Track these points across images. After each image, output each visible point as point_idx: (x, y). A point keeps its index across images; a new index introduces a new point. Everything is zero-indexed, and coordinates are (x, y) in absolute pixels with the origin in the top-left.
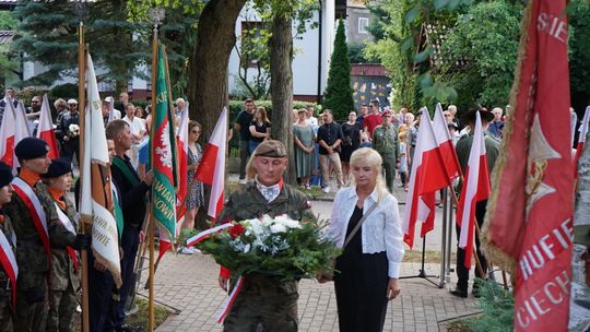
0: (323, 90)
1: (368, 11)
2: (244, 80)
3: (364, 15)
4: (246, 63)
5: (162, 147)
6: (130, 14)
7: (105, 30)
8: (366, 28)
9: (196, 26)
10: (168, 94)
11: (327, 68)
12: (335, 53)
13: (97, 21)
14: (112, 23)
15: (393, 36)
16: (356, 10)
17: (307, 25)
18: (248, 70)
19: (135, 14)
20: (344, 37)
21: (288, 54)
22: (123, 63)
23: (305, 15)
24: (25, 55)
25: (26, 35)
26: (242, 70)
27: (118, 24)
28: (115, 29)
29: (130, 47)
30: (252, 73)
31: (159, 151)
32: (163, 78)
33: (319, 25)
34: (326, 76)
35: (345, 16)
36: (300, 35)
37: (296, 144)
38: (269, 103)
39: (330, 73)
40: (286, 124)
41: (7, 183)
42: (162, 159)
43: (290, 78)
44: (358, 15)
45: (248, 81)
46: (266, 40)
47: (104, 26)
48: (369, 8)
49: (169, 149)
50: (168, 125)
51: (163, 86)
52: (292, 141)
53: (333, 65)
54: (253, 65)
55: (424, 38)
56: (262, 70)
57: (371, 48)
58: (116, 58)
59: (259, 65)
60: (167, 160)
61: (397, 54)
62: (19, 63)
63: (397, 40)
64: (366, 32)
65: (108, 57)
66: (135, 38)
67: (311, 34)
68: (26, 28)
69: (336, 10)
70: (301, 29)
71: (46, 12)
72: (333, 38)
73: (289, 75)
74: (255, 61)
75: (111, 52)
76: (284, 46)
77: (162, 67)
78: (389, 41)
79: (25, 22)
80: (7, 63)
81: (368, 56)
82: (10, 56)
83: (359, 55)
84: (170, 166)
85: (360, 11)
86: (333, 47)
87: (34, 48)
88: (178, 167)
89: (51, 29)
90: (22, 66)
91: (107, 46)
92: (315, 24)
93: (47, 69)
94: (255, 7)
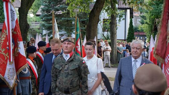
0: (126, 38)
1: (140, 17)
2: (103, 35)
3: (139, 18)
4: (104, 30)
5: (78, 46)
6: (71, 15)
7: (64, 21)
8: (140, 22)
9: (88, 16)
10: (79, 32)
11: (127, 32)
12: (129, 27)
13: (63, 18)
14: (66, 19)
15: (147, 23)
16: (136, 17)
17: (121, 19)
18: (105, 32)
19: (72, 14)
20: (132, 23)
21: (115, 26)
22: (69, 30)
23: (121, 16)
24: (43, 28)
25: (43, 23)
26: (103, 32)
27: (68, 19)
28: (68, 21)
29: (71, 25)
30: (106, 33)
31: (77, 47)
32: (78, 27)
33: (125, 19)
34: (127, 34)
35: (133, 18)
36: (119, 22)
37: (118, 52)
38: (110, 41)
39: (128, 33)
40: (115, 46)
41: (35, 52)
42: (78, 49)
43: (116, 33)
44: (137, 18)
45: (105, 35)
46: (109, 22)
47: (65, 20)
48: (140, 16)
49: (80, 46)
50: (79, 40)
51: (78, 29)
52: (117, 51)
53: (129, 31)
54: (106, 31)
55: (155, 22)
56: (109, 32)
57: (140, 26)
58: (68, 29)
59: (108, 31)
60: (79, 49)
61: (148, 28)
62: (41, 31)
63: (148, 24)
64: (139, 23)
65: (65, 28)
66: (73, 23)
67: (123, 22)
68: (43, 21)
69: (130, 16)
70: (120, 20)
71: (49, 16)
72: (129, 23)
73: (116, 32)
74: (106, 30)
75: (66, 27)
76: (114, 24)
77: (78, 24)
78: (146, 24)
79: (43, 19)
80: (38, 31)
81: (140, 29)
82: (39, 29)
83: (137, 30)
84: (80, 51)
85: (137, 17)
86: (129, 25)
87: (45, 26)
88: (82, 52)
89: (50, 21)
90: (42, 31)
91: (65, 25)
92: (124, 19)
93: (49, 32)
94: (105, 12)
